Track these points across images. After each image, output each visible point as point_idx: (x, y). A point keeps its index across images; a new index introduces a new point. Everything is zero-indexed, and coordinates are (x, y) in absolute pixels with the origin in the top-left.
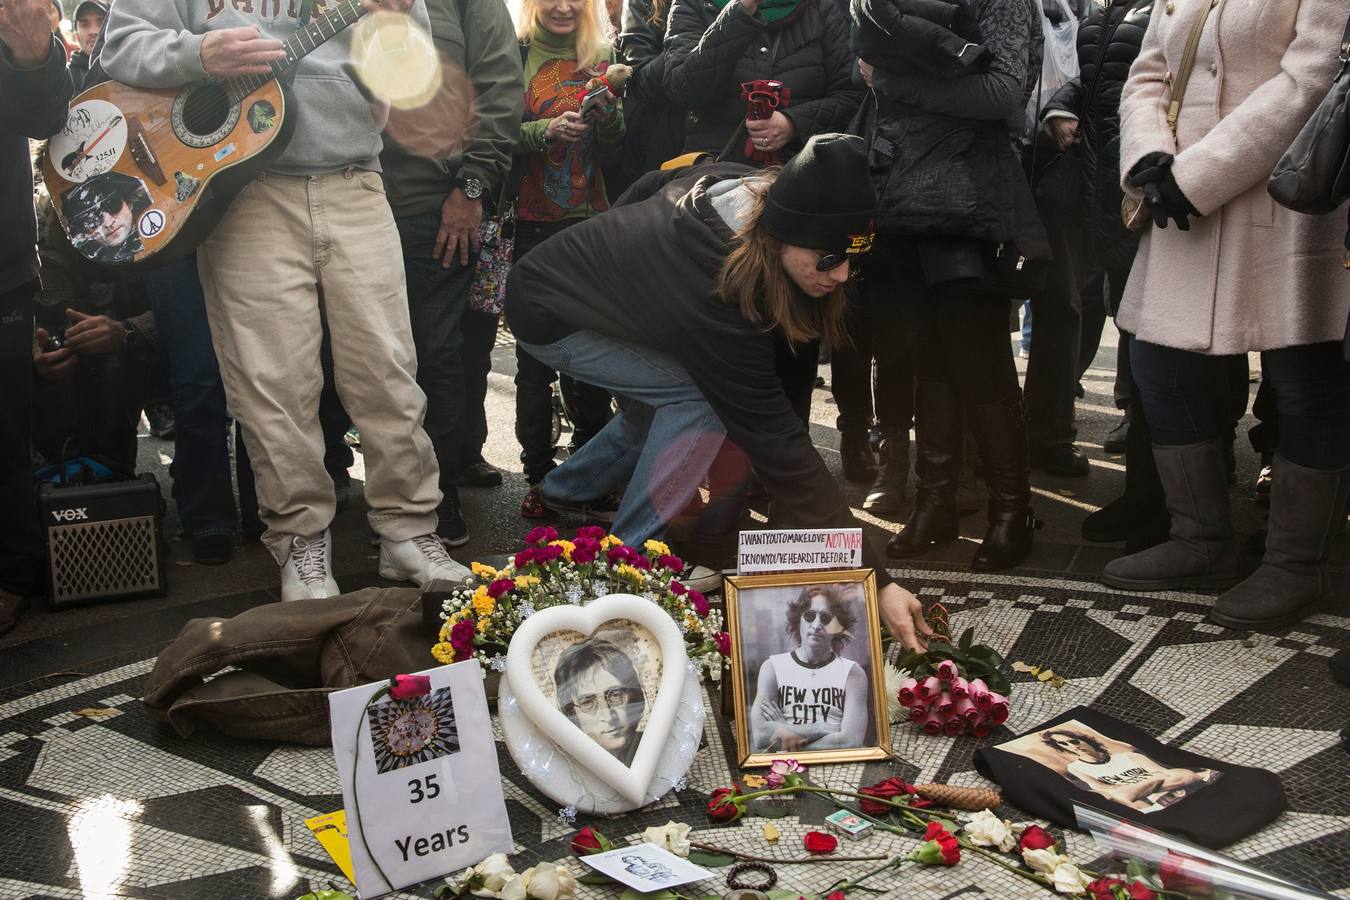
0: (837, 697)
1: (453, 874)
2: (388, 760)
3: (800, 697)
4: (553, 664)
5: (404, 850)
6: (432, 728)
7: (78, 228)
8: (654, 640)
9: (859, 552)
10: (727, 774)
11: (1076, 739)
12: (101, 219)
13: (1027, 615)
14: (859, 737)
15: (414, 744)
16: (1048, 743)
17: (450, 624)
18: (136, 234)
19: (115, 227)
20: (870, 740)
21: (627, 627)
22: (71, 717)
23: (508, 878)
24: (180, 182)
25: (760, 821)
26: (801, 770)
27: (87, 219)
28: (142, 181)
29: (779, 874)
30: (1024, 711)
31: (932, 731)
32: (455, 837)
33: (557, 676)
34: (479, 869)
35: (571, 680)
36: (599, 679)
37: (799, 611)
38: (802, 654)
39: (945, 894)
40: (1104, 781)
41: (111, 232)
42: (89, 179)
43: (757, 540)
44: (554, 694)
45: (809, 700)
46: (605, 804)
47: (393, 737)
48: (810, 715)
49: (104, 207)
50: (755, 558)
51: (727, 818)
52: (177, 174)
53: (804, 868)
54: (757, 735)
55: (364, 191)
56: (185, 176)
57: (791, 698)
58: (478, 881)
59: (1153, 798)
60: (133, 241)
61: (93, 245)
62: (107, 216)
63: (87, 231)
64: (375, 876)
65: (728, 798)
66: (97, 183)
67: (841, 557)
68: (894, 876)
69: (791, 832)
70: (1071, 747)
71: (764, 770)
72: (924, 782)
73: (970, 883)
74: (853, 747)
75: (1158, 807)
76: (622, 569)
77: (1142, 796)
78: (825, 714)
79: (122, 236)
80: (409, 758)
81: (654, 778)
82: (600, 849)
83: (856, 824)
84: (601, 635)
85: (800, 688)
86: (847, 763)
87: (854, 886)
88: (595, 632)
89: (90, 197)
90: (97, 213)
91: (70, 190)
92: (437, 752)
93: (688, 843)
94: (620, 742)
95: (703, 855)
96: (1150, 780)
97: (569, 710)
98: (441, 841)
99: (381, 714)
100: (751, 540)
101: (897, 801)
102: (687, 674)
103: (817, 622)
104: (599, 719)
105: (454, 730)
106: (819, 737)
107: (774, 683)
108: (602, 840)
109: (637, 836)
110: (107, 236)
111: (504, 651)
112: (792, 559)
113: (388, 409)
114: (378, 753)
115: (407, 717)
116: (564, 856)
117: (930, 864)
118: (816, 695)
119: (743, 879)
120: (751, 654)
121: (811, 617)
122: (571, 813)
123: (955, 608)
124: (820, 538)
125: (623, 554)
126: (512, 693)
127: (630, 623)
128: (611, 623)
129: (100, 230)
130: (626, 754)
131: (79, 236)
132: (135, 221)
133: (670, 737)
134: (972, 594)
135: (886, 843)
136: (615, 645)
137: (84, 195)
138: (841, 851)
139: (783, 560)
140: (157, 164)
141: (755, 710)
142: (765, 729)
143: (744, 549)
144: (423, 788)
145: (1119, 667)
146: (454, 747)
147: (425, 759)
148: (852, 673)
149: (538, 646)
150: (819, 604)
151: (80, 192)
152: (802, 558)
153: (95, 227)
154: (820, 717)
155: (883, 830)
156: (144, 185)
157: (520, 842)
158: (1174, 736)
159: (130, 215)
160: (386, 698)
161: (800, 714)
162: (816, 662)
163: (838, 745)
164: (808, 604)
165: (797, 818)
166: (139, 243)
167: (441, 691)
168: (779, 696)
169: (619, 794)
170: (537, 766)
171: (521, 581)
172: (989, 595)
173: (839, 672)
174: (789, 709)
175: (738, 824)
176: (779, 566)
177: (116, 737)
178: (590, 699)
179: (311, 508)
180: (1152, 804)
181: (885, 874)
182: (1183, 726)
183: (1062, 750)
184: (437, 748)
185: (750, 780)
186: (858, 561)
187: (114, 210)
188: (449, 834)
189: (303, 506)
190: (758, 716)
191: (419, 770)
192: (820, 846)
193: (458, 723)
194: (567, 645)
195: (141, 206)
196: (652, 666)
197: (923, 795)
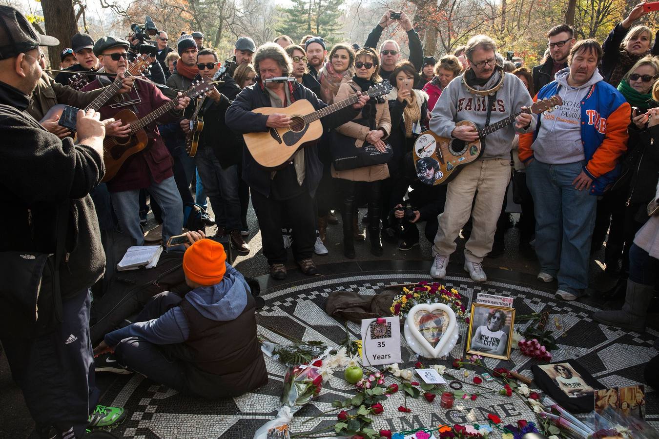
0: (498, 341)
1: (385, 365)
2: (374, 336)
3: (487, 338)
4: (420, 318)
5: (375, 357)
6: (385, 331)
7: (420, 171)
8: (448, 316)
9: (512, 304)
10: (462, 353)
11: (564, 368)
13: (578, 320)
14: (501, 352)
15: (380, 334)
16: (555, 368)
17: (395, 303)
18: (435, 177)
19: (430, 174)
20: (504, 354)
21: (441, 312)
22: (304, 296)
23: (397, 370)
25: (465, 370)
26: (481, 358)
27: (422, 170)
29: (463, 386)
30: (557, 355)
31: (525, 354)
32: (387, 356)
33: (420, 321)
34: (391, 366)
35: (424, 323)
36: (431, 324)
37: (492, 316)
38: (490, 327)
39: (503, 403)
40: (565, 384)
42: (424, 158)
43: (482, 296)
44: (419, 326)
45: (489, 339)
46: (426, 356)
47: (375, 332)
48: (489, 344)
50: (481, 301)
51: (456, 367)
53: (471, 386)
54: (473, 345)
57: (485, 338)
58: (390, 369)
59: (575, 393)
62: (427, 170)
64: (367, 362)
65: (458, 362)
67: (506, 304)
68: (492, 395)
69: (471, 374)
70: (562, 371)
71: (472, 355)
72: (514, 371)
73: (511, 402)
74: (499, 355)
75: (575, 396)
76: (443, 296)
77: (572, 392)
78: (493, 344)
80: (379, 337)
81: (440, 352)
82: (421, 368)
83: (489, 379)
84: (434, 313)
85: (487, 336)
86: (497, 359)
87: (480, 395)
88: (432, 312)
91: (419, 160)
92: (386, 337)
93: (444, 372)
94: (434, 341)
95: (446, 376)
96: (579, 388)
97: (421, 331)
98: (383, 357)
99: (373, 326)
100: (481, 296)
101: (503, 374)
102: (455, 326)
103: (496, 320)
104: (428, 334)
105: (391, 332)
106: (490, 350)
107: (480, 333)
108: (422, 366)
109: (432, 366)
111: (408, 312)
112: (492, 302)
114: (371, 335)
115: (380, 327)
116: (413, 367)
117: (503, 394)
118: (492, 339)
119: (454, 385)
120: (475, 324)
121: (494, 318)
122: (418, 356)
123: (557, 312)
124: (501, 298)
125: (444, 292)
126: (407, 324)
127: (442, 311)
128: (437, 310)
130: (435, 344)
131: (420, 174)
132: (434, 174)
133: (447, 342)
134: (565, 308)
135: (495, 385)
136: (437, 316)
137: (422, 162)
138: (482, 384)
139: (489, 302)
141: (474, 339)
142: (475, 344)
143: (478, 298)
144: (381, 344)
145: (597, 347)
146: (390, 336)
147: (382, 338)
148: (503, 335)
149: (417, 313)
150: (497, 315)
152: (495, 303)
154: (491, 345)
155: (496, 381)
156: (438, 163)
157: (403, 360)
158: (598, 375)
159: (434, 171)
160: (375, 323)
161: (486, 343)
162: (493, 330)
163: (495, 353)
164: (494, 314)
165: (475, 372)
166: (434, 180)
167: (388, 323)
168: (481, 337)
169: (430, 354)
170: (411, 343)
171: (415, 295)
172: (570, 310)
173: (499, 334)
174: (483, 341)
175: (459, 369)
176: (488, 304)
177: (314, 305)
178: (428, 329)
180: (574, 395)
181: (491, 393)
182: (604, 372)
183: (558, 371)
184: (386, 336)
185: (468, 357)
186: (511, 306)
188: (386, 356)
190: (474, 341)
191: (381, 340)
192: (477, 381)
193: (392, 331)
194: (424, 314)
196: (446, 323)
197: (511, 374)
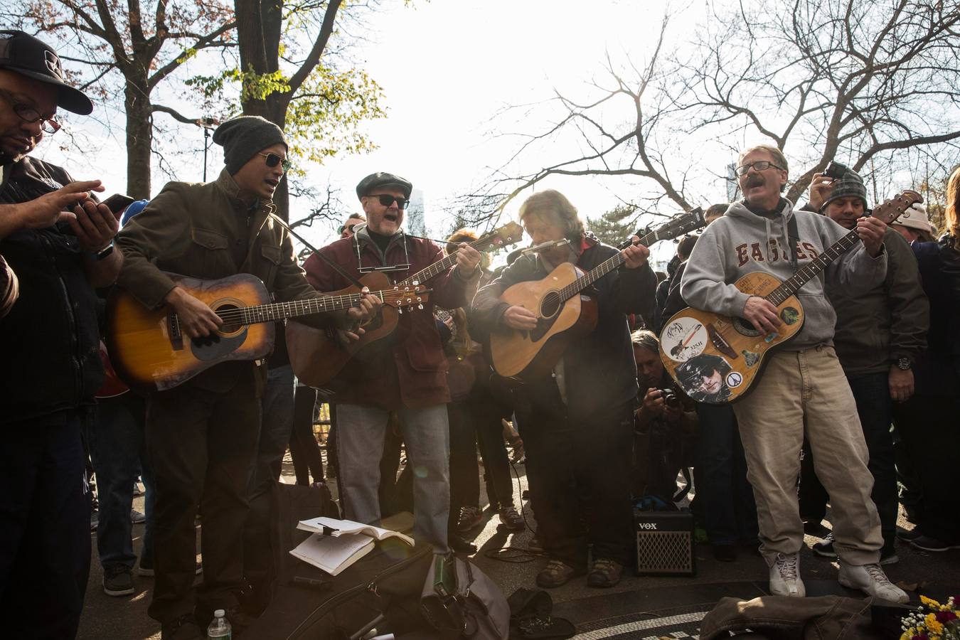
7: (689, 386)
12: (702, 379)
18: (726, 386)
19: (713, 383)
24: (746, 356)
27: (694, 381)
28: (723, 358)
41: (710, 386)
42: (690, 359)
49: (703, 374)
52: (744, 352)
55: (828, 358)
56: (748, 352)
60: (725, 390)
61: (701, 394)
62: (705, 378)
63: (694, 387)
66: (695, 361)
79: (717, 388)
89: (693, 368)
90: (699, 377)
91: (680, 366)
110: (708, 389)
113: (851, 488)
129: (703, 386)
131: (691, 390)
132: (723, 379)
137: (688, 368)
140: (730, 347)
151: (686, 366)
153: (700, 385)
156: (724, 360)
159: (720, 376)
166: (728, 392)
179: (790, 538)
187: (710, 375)
189: (787, 537)
195: (725, 371)
